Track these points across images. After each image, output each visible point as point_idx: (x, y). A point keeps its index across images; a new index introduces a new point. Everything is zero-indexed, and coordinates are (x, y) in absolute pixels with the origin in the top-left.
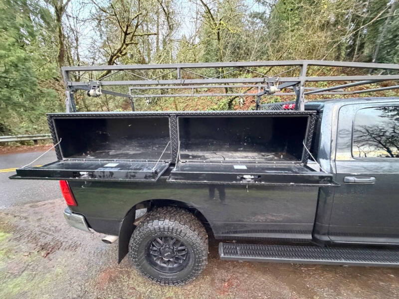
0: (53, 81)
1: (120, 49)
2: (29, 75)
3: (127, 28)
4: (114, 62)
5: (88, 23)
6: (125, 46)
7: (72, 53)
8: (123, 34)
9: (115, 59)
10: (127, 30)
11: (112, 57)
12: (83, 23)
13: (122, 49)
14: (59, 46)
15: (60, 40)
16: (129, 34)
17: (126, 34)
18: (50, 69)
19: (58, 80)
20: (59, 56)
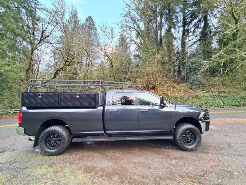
0: (20, 81)
1: (62, 68)
2: (7, 78)
3: (67, 59)
4: (58, 73)
5: (48, 55)
6: (65, 66)
7: (35, 67)
8: (65, 62)
9: (59, 72)
10: (67, 60)
11: (57, 71)
12: (45, 54)
13: (64, 67)
14: (29, 64)
15: (30, 62)
16: (68, 62)
17: (66, 62)
18: (20, 76)
19: (23, 81)
20: (27, 69)
